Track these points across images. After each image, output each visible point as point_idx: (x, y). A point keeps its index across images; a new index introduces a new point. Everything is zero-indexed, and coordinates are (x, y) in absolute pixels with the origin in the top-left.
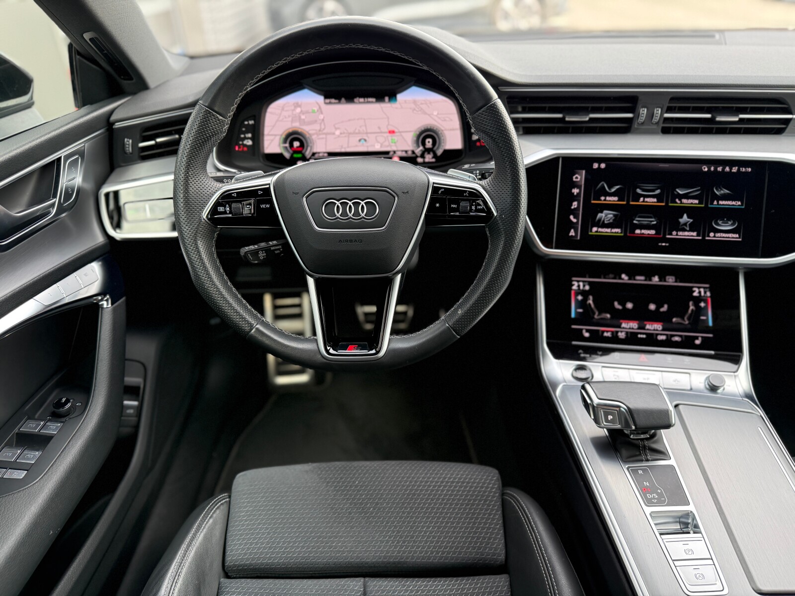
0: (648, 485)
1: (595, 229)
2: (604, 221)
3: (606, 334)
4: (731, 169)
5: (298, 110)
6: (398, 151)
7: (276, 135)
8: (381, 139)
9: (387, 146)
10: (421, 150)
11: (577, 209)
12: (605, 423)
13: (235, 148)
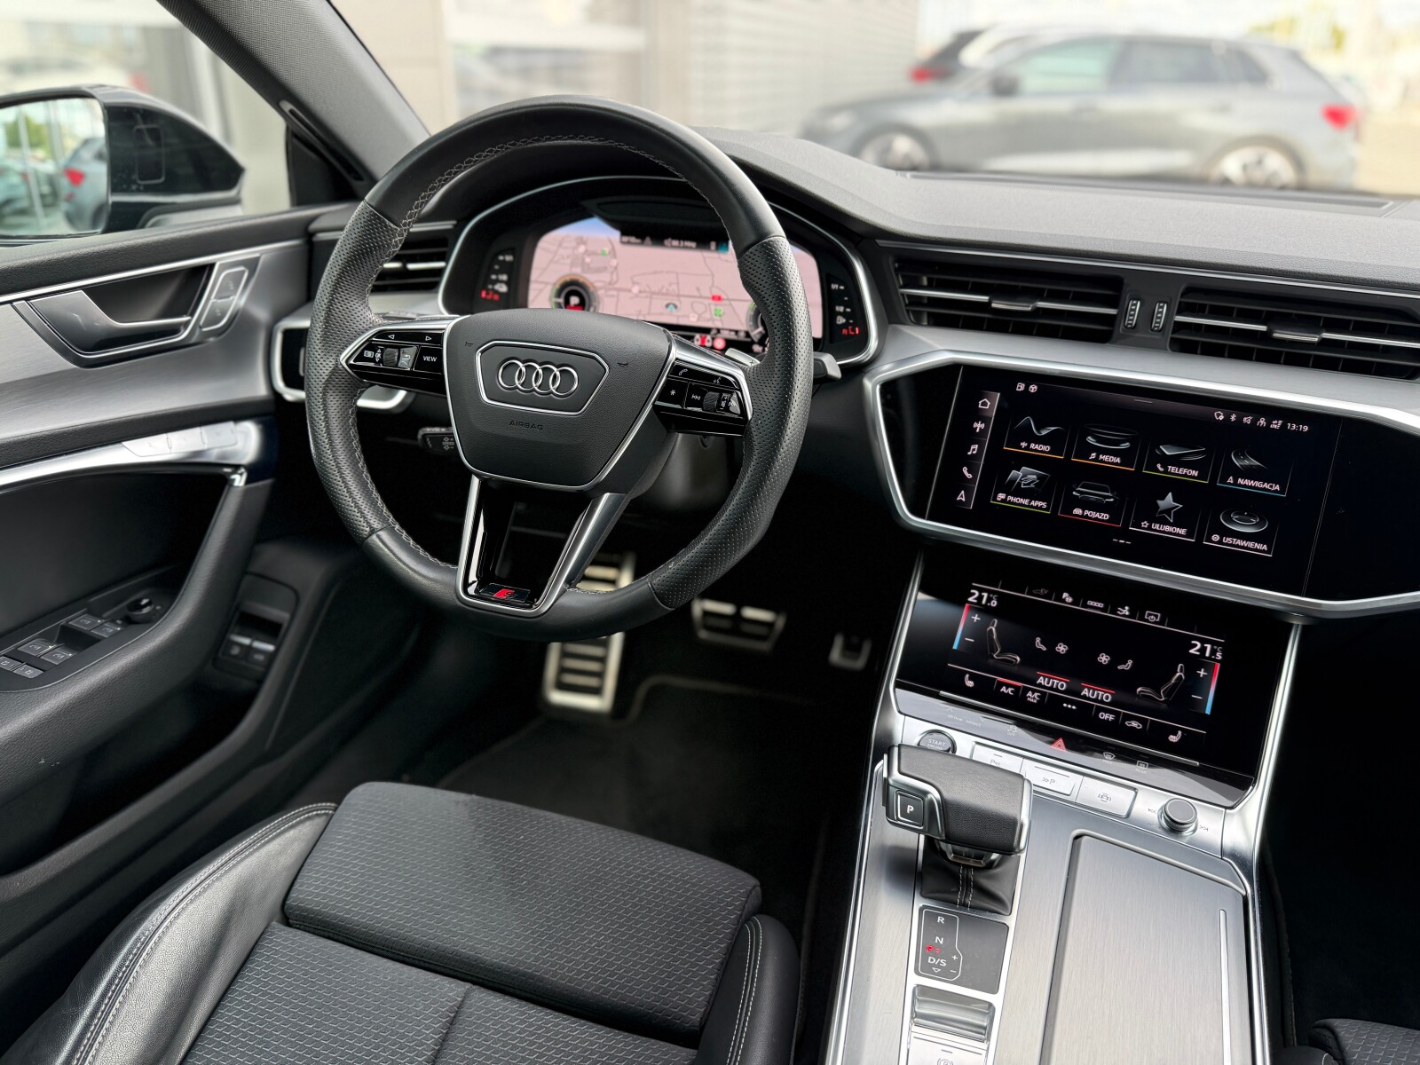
0: (941, 942)
1: (1001, 496)
2: (1019, 484)
3: (1004, 689)
4: (1269, 422)
5: (582, 249)
6: (723, 329)
7: (547, 283)
8: (700, 308)
9: (709, 320)
10: (760, 332)
11: (977, 457)
12: (901, 818)
13: (481, 294)
